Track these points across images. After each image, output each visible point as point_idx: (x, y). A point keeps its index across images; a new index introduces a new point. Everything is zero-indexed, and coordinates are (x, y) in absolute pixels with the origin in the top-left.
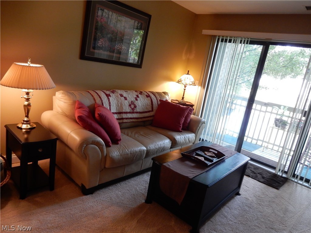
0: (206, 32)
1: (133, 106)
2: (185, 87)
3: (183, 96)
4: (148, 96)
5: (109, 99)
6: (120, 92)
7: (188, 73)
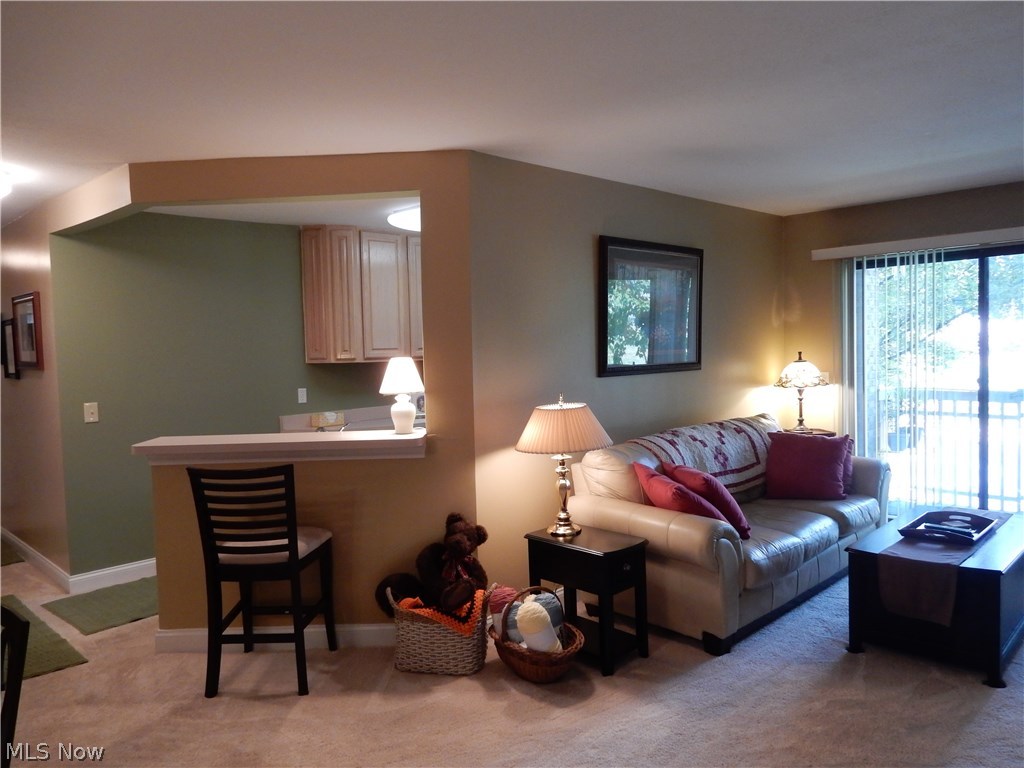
0: (820, 254)
1: (721, 459)
2: (800, 392)
3: (801, 416)
4: (739, 431)
5: (677, 449)
6: (687, 431)
7: (800, 358)
